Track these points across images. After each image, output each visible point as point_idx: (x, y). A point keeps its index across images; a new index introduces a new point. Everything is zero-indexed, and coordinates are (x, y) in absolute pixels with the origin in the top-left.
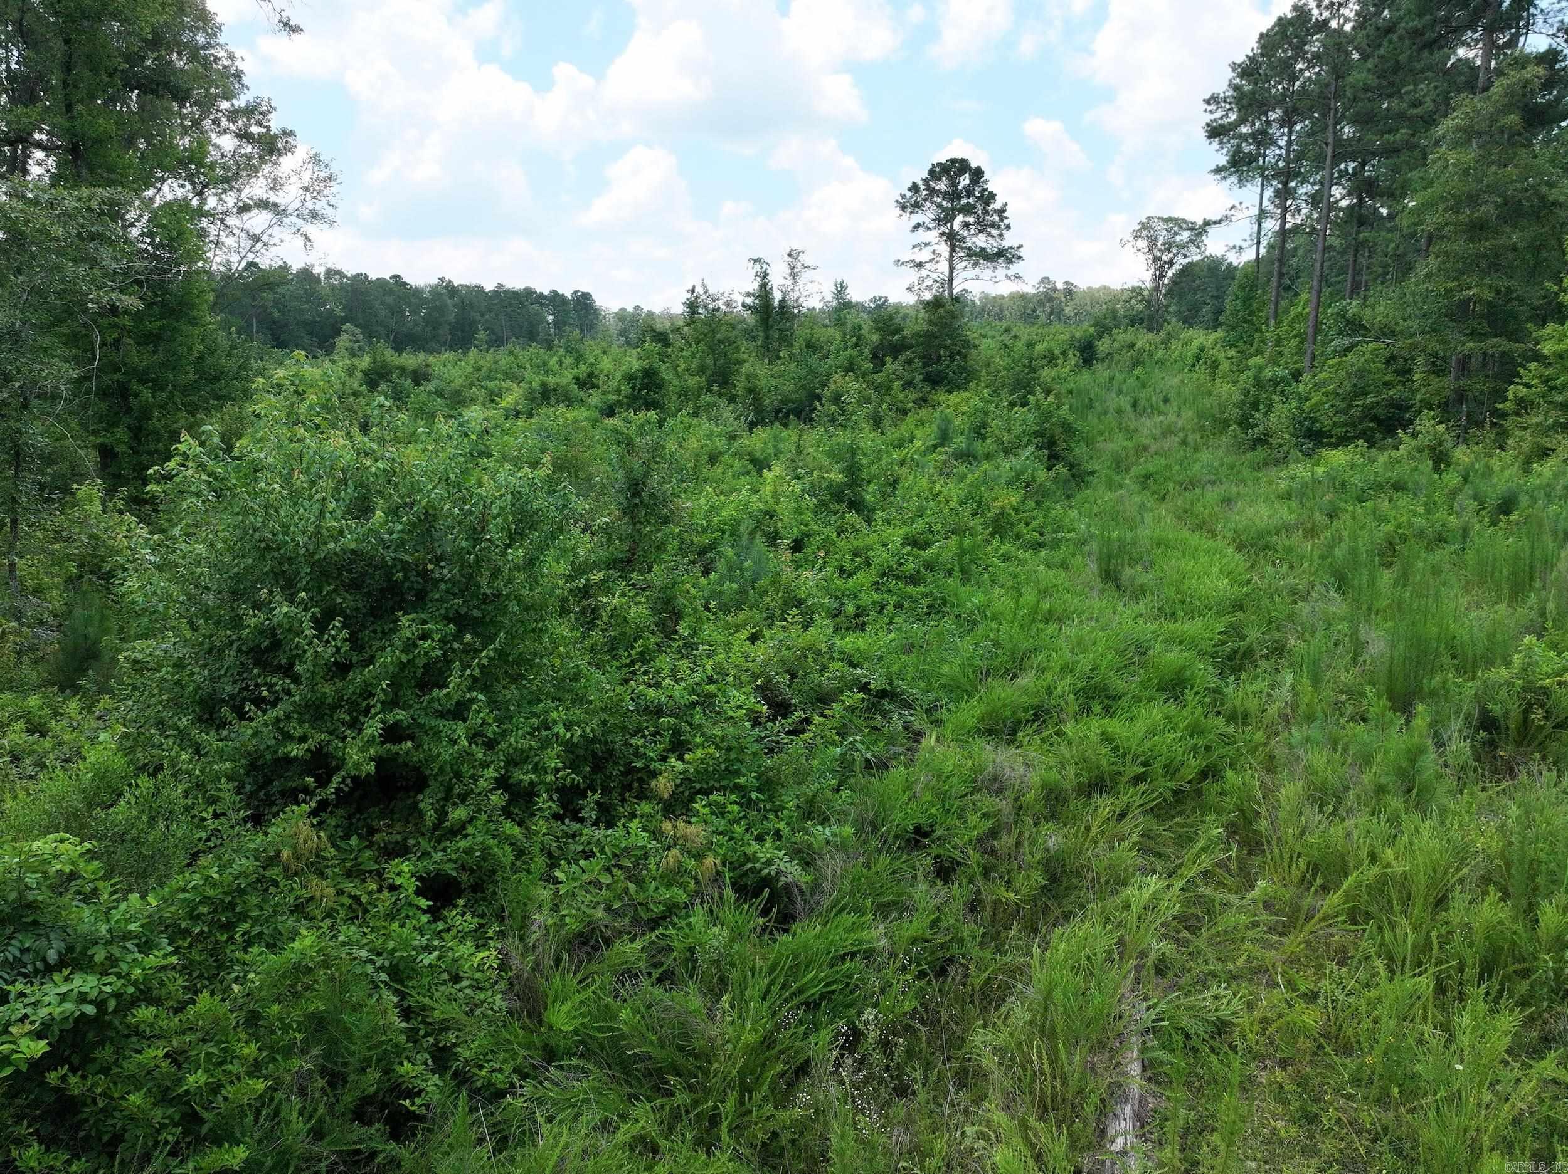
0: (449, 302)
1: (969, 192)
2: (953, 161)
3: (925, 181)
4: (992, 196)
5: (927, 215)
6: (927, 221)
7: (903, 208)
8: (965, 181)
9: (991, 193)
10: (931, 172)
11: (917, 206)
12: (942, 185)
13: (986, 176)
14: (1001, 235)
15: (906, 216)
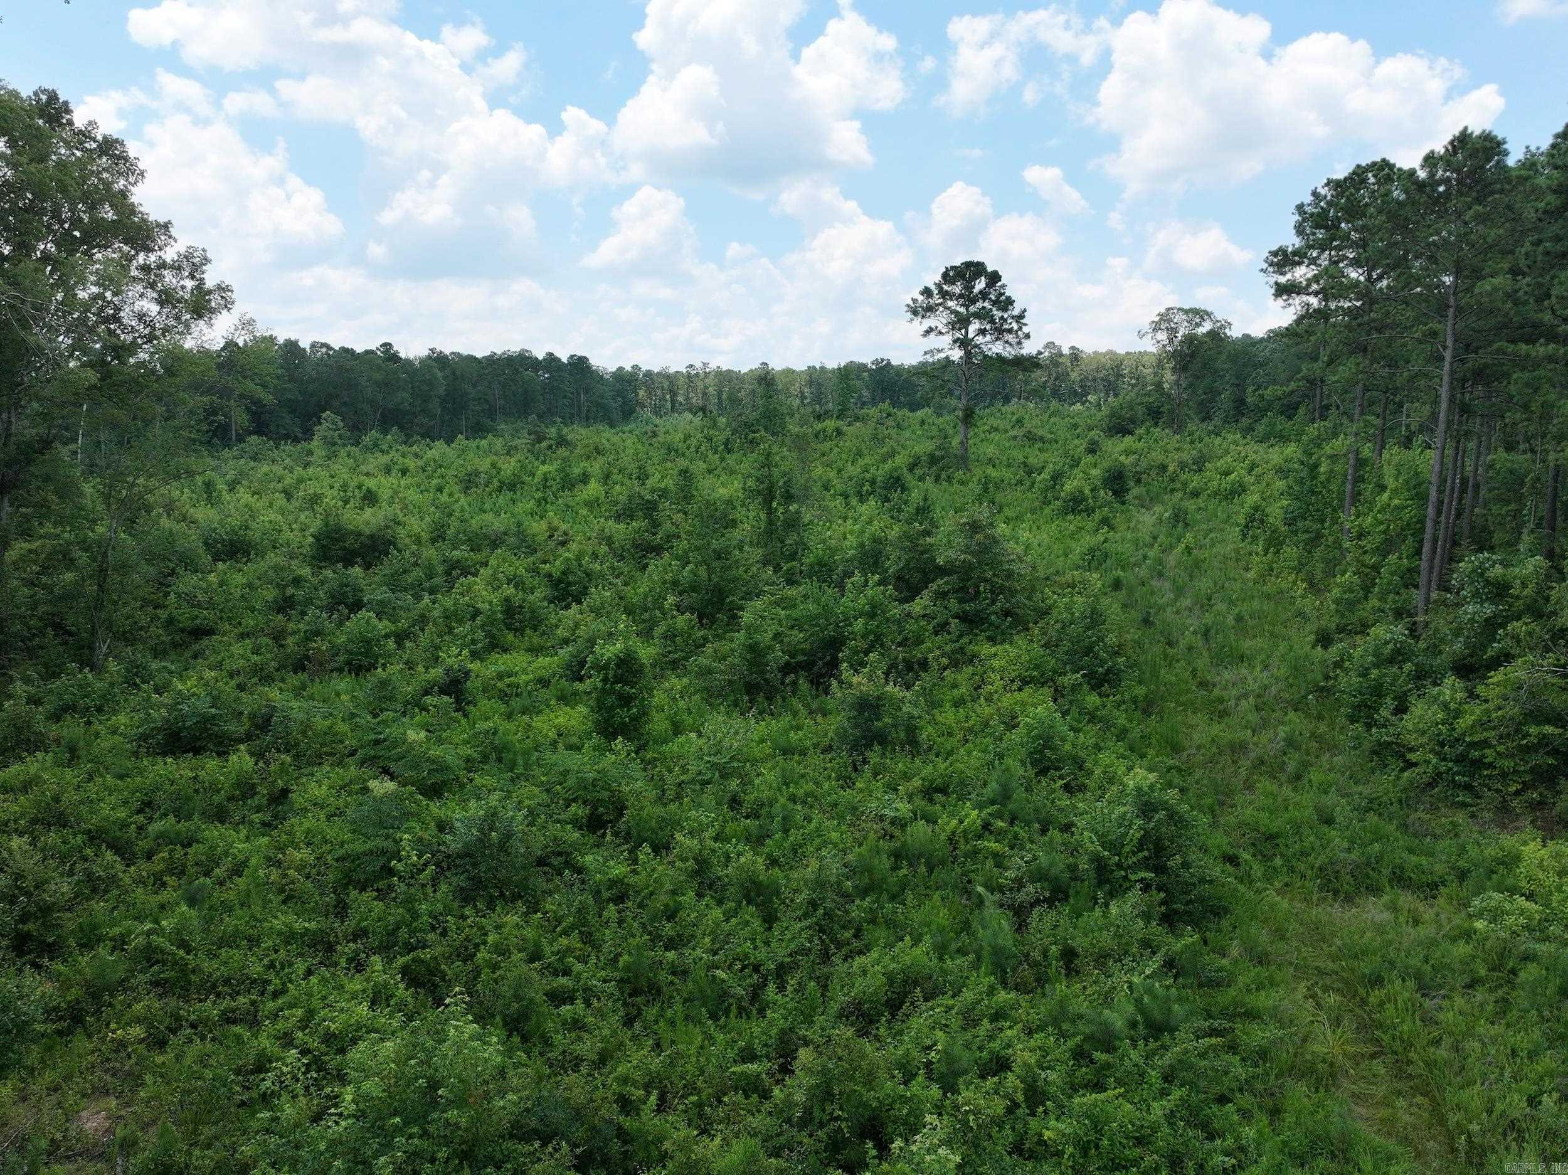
0: (439, 374)
1: (984, 295)
2: (968, 265)
3: (938, 286)
4: (1010, 302)
5: (939, 320)
6: (940, 327)
7: (915, 313)
8: (980, 285)
9: (1008, 298)
10: (945, 276)
11: (930, 309)
12: (957, 289)
13: (1003, 281)
14: (1019, 343)
15: (918, 320)
